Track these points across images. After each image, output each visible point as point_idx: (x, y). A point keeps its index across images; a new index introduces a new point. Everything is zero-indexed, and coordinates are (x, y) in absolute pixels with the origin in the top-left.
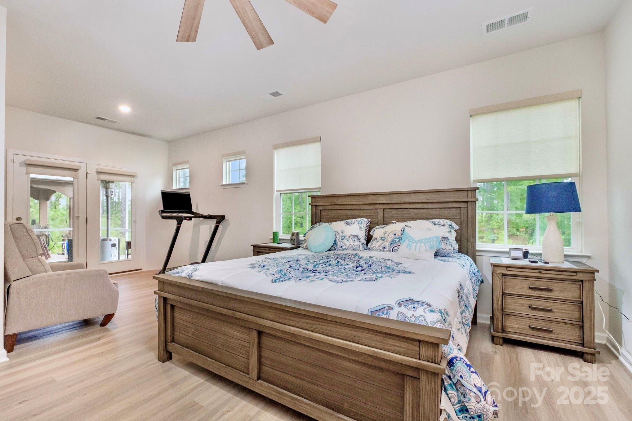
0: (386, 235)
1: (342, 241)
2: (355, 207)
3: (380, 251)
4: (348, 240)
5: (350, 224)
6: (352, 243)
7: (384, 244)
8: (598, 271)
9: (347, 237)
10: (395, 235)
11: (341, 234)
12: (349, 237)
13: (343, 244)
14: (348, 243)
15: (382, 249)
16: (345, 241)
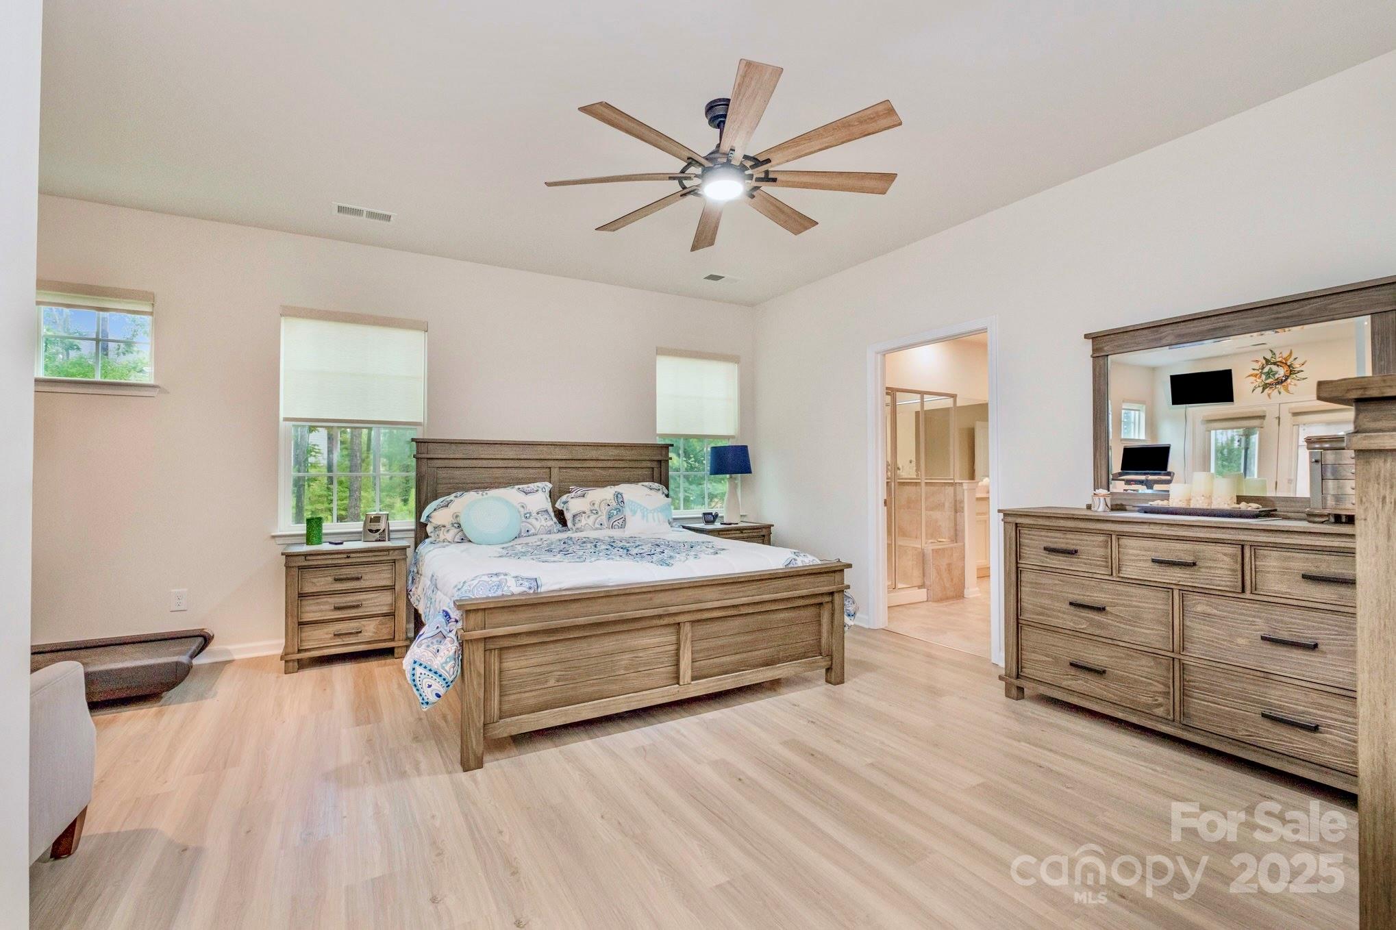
0: (596, 506)
1: (528, 520)
2: (511, 464)
3: (597, 529)
4: (537, 519)
5: (530, 492)
6: (543, 523)
7: (599, 519)
8: (773, 526)
9: (534, 514)
10: (609, 505)
11: (521, 509)
12: (538, 513)
13: (531, 527)
14: (537, 524)
15: (599, 526)
16: (532, 520)
